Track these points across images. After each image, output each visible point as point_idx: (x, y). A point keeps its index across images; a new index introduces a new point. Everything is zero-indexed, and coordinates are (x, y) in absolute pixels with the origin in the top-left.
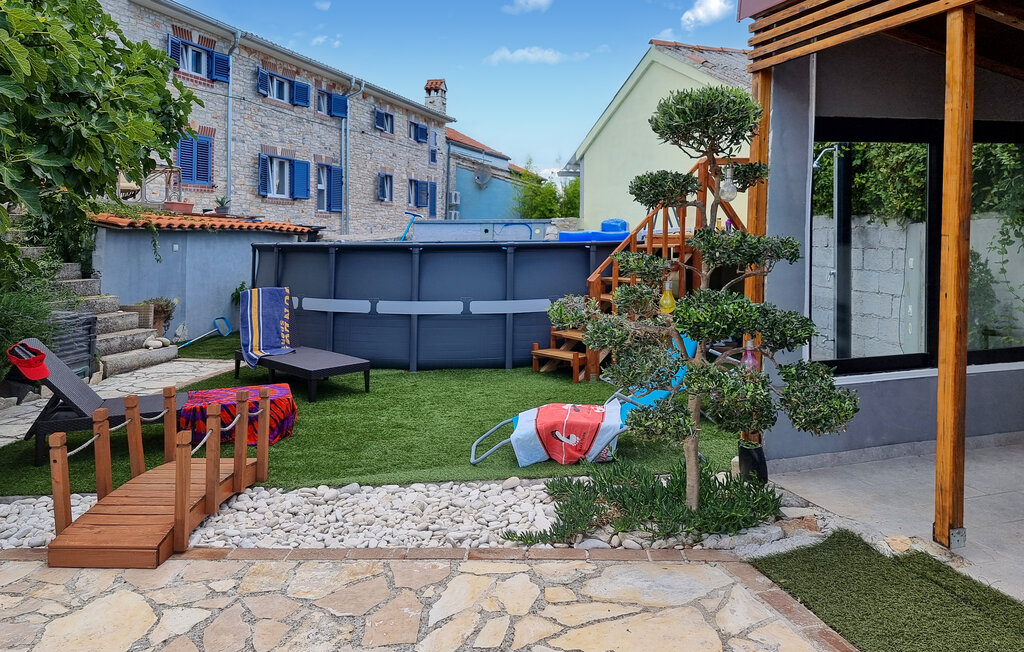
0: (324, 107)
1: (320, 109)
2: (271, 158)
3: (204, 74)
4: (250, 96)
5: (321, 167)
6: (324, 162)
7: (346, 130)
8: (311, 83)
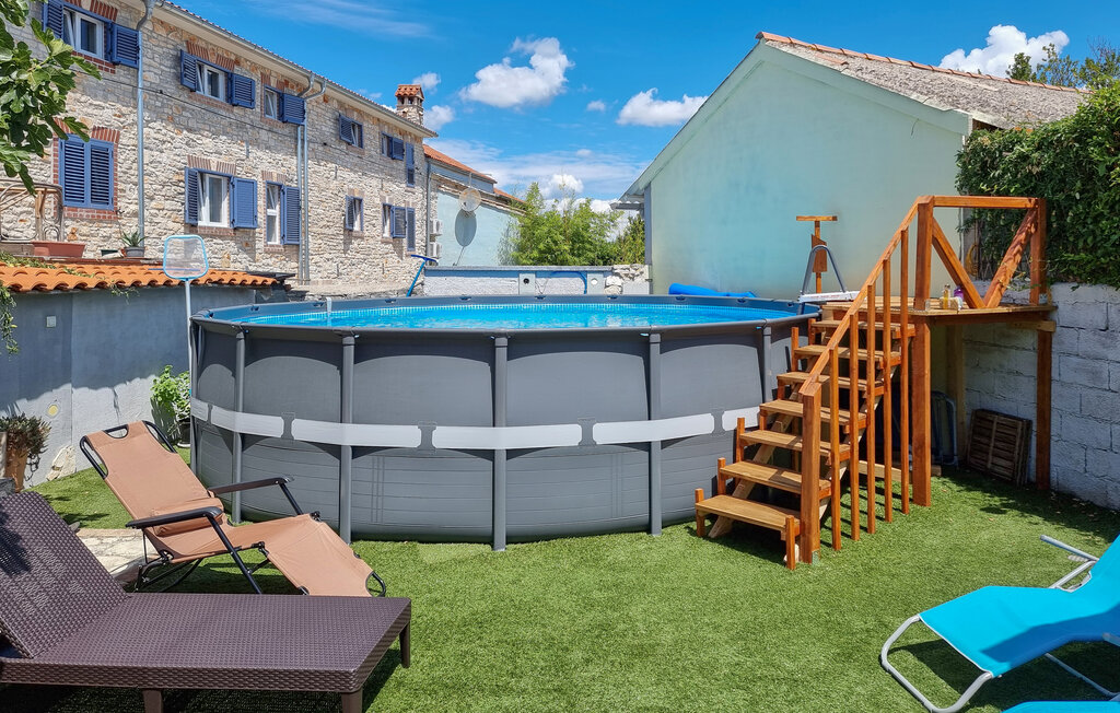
0: (274, 110)
1: (268, 112)
2: (202, 174)
3: (100, 53)
4: (171, 88)
5: (270, 186)
6: (275, 180)
7: (303, 140)
8: (256, 77)
